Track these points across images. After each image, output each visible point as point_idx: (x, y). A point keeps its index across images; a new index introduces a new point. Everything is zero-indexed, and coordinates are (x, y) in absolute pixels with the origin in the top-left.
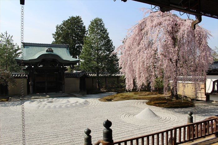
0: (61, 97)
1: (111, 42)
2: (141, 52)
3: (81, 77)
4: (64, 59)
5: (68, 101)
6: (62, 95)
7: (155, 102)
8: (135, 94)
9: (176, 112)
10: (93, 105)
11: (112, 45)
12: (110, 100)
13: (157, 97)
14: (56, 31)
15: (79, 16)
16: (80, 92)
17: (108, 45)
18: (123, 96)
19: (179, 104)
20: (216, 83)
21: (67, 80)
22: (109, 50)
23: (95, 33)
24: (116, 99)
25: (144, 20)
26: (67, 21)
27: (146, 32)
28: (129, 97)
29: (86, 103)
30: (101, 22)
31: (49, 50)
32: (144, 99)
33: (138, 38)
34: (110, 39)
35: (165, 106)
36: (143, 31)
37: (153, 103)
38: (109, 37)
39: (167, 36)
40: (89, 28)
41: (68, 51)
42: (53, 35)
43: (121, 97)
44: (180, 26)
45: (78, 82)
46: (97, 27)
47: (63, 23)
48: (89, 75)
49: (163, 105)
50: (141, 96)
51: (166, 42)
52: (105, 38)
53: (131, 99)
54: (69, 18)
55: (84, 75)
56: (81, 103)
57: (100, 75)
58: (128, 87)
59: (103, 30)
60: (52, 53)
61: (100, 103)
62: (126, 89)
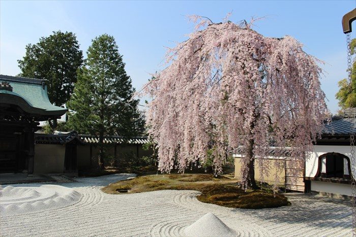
0: (25, 183)
1: (129, 80)
2: (196, 93)
3: (68, 143)
4: (35, 106)
5: (37, 194)
6: (28, 179)
7: (214, 196)
8: (171, 179)
9: (261, 217)
10: (89, 201)
11: (131, 86)
12: (124, 191)
13: (215, 184)
14: (25, 56)
15: (71, 33)
16: (64, 172)
17: (123, 85)
18: (149, 183)
19: (262, 200)
20: (325, 160)
21: (39, 148)
22: (124, 95)
23: (100, 62)
24: (136, 189)
25: (200, 34)
26: (48, 40)
27: (205, 56)
28: (161, 185)
29: (75, 198)
30: (112, 44)
31: (3, 86)
32: (191, 189)
33: (188, 66)
34: (128, 75)
35: (236, 205)
36: (200, 54)
37: (210, 197)
38: (125, 72)
39: (250, 64)
40: (89, 53)
41: (45, 92)
42: (19, 63)
43: (147, 183)
44: (270, 48)
45: (61, 152)
46: (104, 51)
47: (39, 43)
48: (84, 139)
49: (232, 202)
50: (184, 183)
51: (249, 75)
52: (117, 73)
53: (166, 189)
54: (53, 34)
55: (75, 139)
56: (63, 199)
57: (106, 141)
58: (163, 165)
59: (116, 58)
60: (9, 93)
61: (105, 198)
62: (159, 169)
